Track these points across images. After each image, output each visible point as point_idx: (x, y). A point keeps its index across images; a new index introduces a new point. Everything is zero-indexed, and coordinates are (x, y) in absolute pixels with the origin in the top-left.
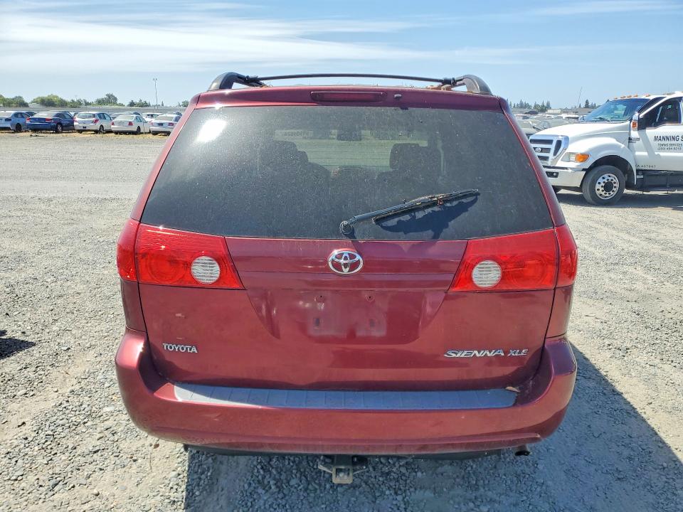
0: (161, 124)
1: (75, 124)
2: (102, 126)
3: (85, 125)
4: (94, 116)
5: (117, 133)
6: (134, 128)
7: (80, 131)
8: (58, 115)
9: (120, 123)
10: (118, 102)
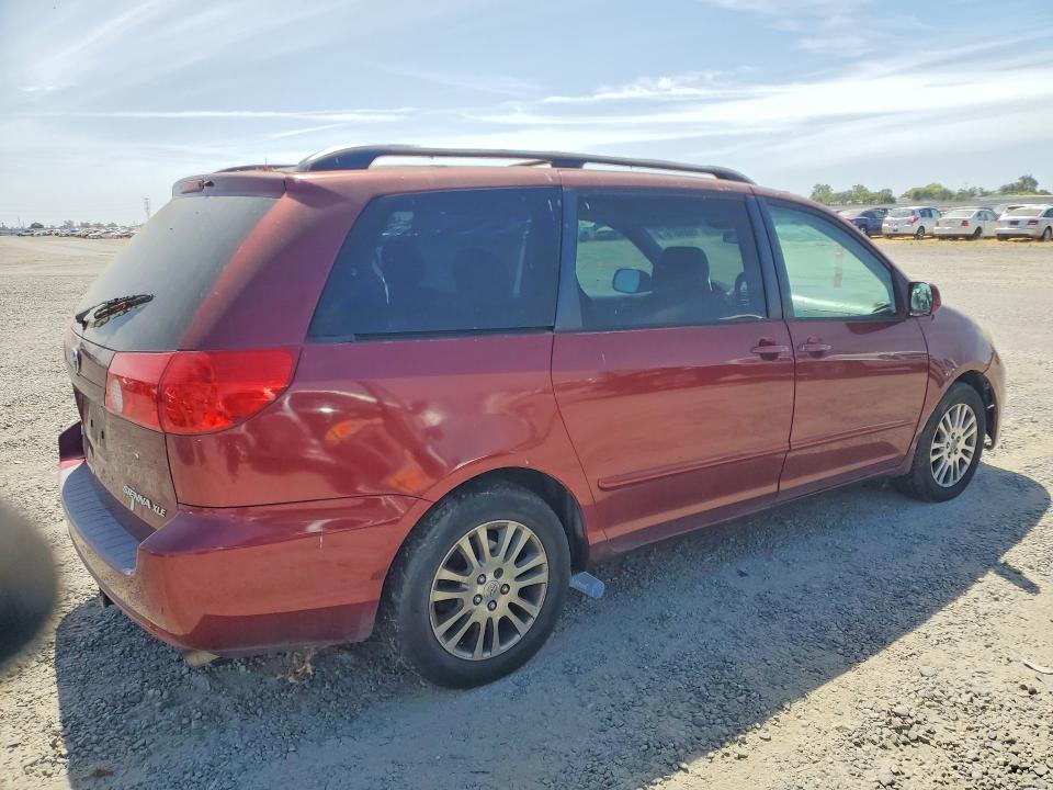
0: (1014, 223)
1: (884, 225)
2: (922, 228)
3: (896, 227)
4: (913, 213)
5: (943, 237)
6: (970, 230)
7: (889, 236)
8: (864, 214)
9: (949, 222)
10: (1038, 189)
